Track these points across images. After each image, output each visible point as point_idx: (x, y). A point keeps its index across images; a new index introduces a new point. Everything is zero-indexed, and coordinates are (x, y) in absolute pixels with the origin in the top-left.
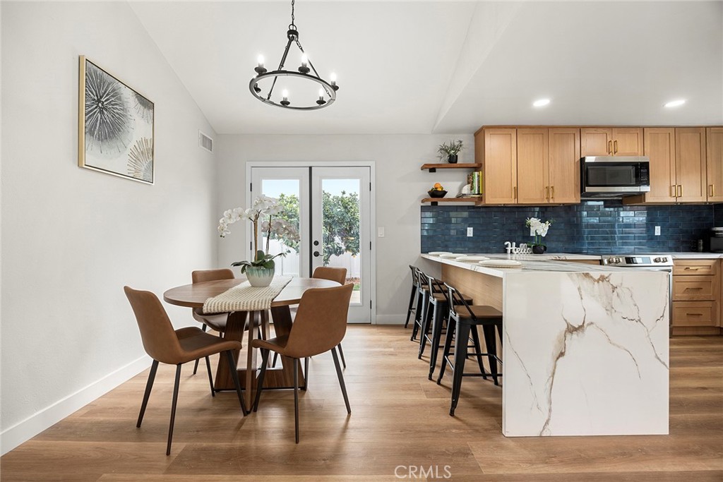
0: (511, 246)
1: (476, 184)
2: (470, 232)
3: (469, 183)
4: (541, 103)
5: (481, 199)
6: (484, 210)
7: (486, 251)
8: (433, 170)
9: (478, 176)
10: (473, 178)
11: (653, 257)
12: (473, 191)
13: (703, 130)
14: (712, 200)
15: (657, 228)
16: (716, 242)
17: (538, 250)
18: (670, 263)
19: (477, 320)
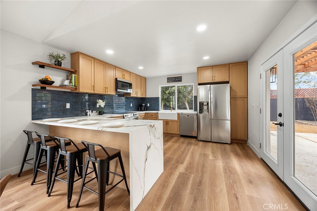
0: (89, 112)
1: (73, 80)
2: (68, 106)
3: (67, 79)
5: (76, 89)
6: (76, 94)
7: (77, 115)
8: (42, 66)
9: (75, 77)
10: (71, 77)
11: (134, 114)
12: (71, 84)
13: (141, 77)
14: (142, 97)
15: (131, 104)
16: (143, 108)
17: (101, 113)
18: (138, 115)
19: (110, 158)
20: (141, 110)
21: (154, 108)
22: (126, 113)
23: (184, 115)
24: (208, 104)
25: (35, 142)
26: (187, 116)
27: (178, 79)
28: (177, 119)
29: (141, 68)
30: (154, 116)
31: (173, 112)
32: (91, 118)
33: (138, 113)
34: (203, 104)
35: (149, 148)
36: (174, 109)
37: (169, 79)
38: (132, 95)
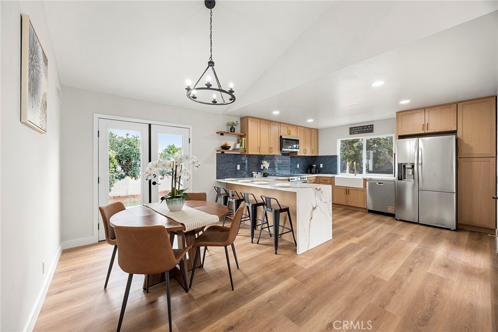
0: (255, 174)
1: (243, 144)
2: (238, 167)
3: (238, 143)
4: (276, 113)
5: (245, 151)
8: (222, 134)
9: (245, 140)
10: (242, 141)
11: (302, 177)
12: (242, 147)
13: (311, 129)
14: (313, 155)
15: (298, 165)
16: (313, 170)
17: (265, 175)
18: (306, 179)
19: (282, 210)
20: (311, 173)
21: (330, 170)
22: (291, 176)
23: (375, 182)
24: (413, 166)
25: (222, 196)
26: (379, 183)
27: (368, 129)
28: (362, 187)
29: (310, 121)
30: (328, 182)
31: (359, 176)
32: (256, 180)
33: (306, 176)
34: (404, 166)
35: (314, 209)
36: (361, 172)
37: (353, 130)
38: (298, 154)
